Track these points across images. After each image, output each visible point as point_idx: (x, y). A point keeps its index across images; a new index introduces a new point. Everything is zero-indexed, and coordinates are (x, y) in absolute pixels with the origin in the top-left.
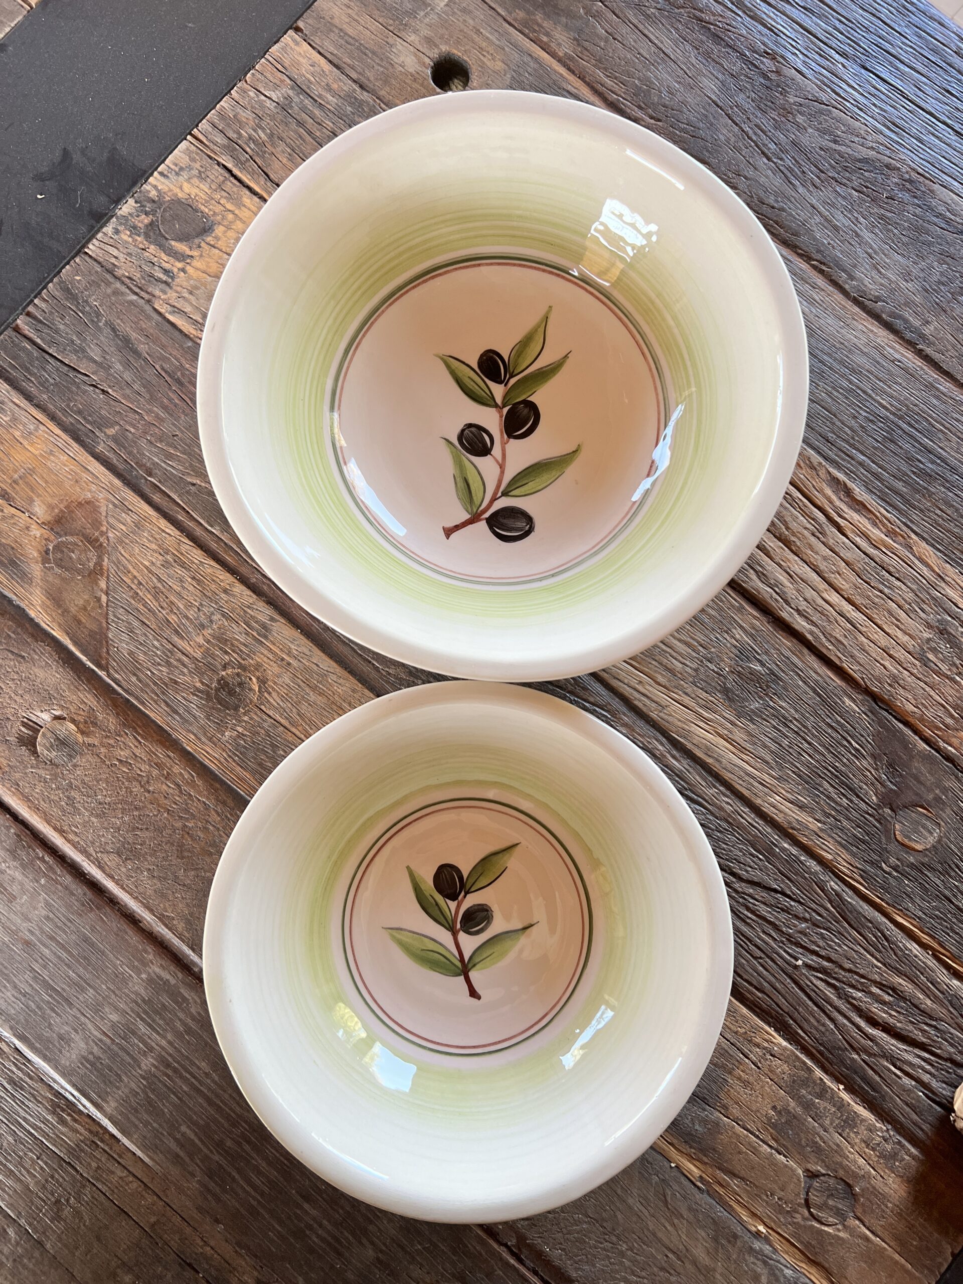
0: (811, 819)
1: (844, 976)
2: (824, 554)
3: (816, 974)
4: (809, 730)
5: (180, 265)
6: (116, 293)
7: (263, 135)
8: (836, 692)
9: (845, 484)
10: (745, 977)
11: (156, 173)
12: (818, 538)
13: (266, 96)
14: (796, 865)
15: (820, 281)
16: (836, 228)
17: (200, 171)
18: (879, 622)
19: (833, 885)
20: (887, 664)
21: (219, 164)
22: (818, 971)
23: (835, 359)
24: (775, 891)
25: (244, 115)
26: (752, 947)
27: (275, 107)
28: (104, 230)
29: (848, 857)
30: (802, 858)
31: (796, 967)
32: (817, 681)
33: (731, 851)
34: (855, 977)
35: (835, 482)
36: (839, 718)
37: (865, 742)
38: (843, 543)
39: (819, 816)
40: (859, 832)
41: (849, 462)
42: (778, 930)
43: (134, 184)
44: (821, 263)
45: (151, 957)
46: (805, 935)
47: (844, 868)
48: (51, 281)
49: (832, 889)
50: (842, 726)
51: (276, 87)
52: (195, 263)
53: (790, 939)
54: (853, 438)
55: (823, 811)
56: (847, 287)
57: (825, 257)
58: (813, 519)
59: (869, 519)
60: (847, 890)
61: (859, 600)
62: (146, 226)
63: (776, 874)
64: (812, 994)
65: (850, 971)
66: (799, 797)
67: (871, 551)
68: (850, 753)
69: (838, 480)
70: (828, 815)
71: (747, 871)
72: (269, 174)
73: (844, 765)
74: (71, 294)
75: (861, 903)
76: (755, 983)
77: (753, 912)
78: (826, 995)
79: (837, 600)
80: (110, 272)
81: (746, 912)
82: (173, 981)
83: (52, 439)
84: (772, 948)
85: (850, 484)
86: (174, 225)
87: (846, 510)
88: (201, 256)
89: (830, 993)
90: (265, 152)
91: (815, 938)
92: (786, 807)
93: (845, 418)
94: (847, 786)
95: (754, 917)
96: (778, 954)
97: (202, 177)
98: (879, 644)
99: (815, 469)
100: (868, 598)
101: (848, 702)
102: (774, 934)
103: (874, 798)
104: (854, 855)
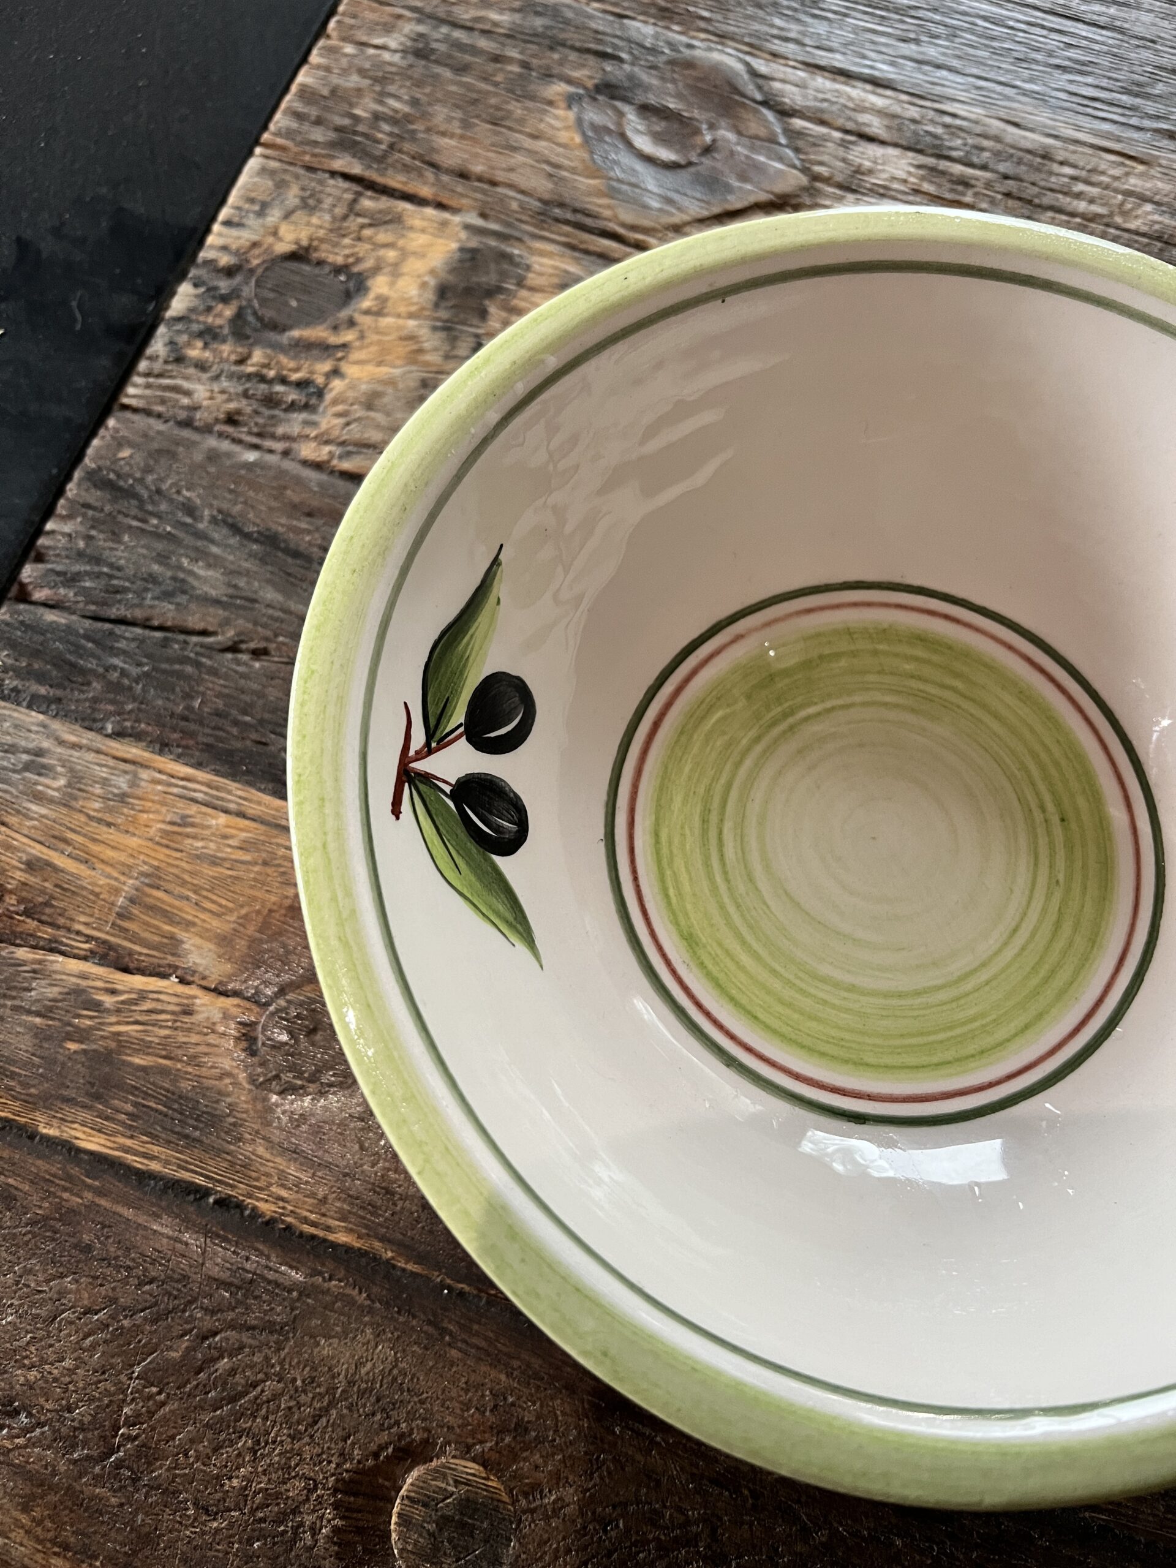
5: (326, 366)
6: (213, 457)
7: (398, 106)
11: (216, 227)
13: (376, 47)
17: (301, 198)
21: (333, 174)
25: (350, 84)
27: (402, 58)
28: (149, 351)
51: (389, 28)
52: (355, 356)
62: (233, 321)
72: (436, 161)
86: (286, 304)
88: (362, 337)
90: (415, 130)
97: (309, 204)
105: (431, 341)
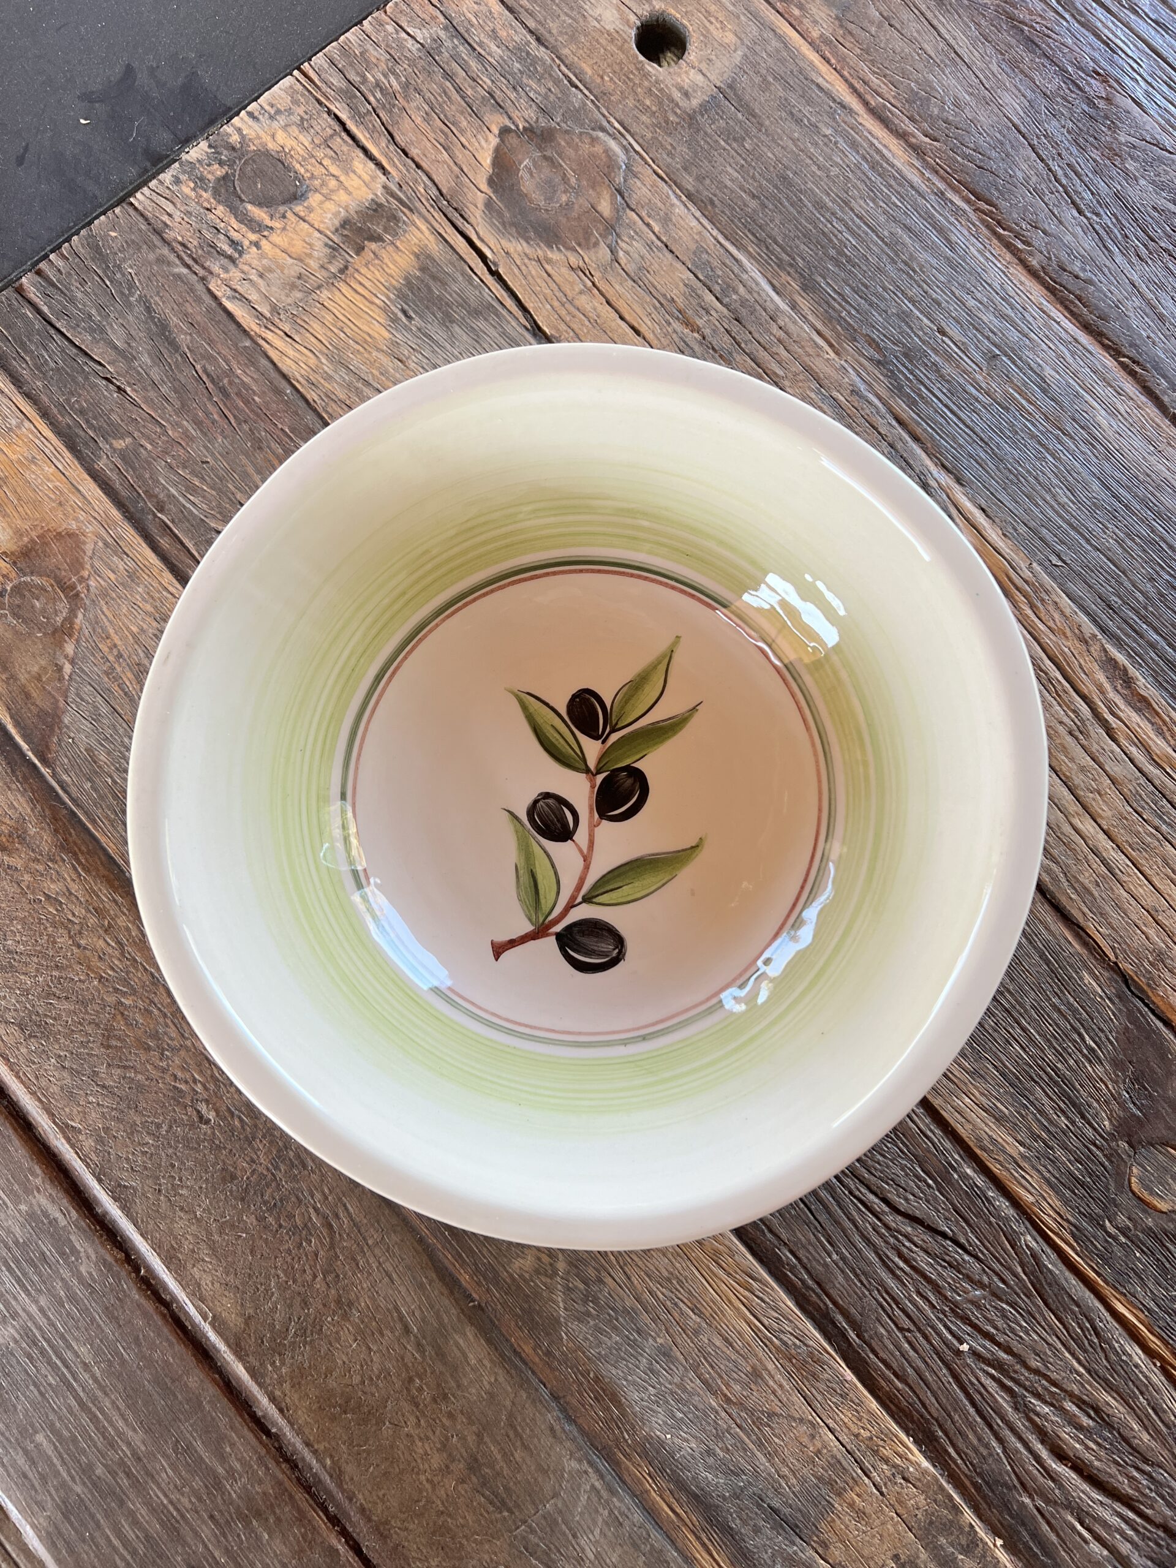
0: (1010, 1139)
1: (1027, 1379)
2: (1083, 763)
3: (986, 1368)
4: (1026, 1010)
5: (253, 237)
6: (161, 260)
7: (395, 83)
8: (1072, 961)
9: (1125, 670)
10: (882, 1354)
11: (243, 113)
12: (1077, 739)
13: (408, 34)
14: (979, 1202)
15: (1130, 387)
16: (1161, 317)
17: (302, 118)
18: (1148, 872)
19: (1029, 1240)
20: (1151, 933)
21: (329, 112)
22: (989, 1365)
23: (1136, 496)
24: (944, 1235)
25: (375, 54)
26: (898, 1312)
27: (419, 50)
28: (161, 176)
29: (1057, 1203)
30: (990, 1194)
31: (958, 1353)
32: (1048, 942)
33: (888, 1167)
34: (1044, 1382)
35: (1110, 664)
36: (1072, 1000)
37: (1104, 1039)
38: (1112, 752)
39: (1022, 1136)
40: (1078, 1169)
41: (1135, 641)
42: (940, 1293)
43: (212, 122)
44: (1134, 362)
45: (38, 1181)
46: (978, 1307)
47: (1049, 1219)
48: (77, 233)
49: (1027, 1246)
50: (1074, 1011)
51: (424, 23)
52: (275, 238)
53: (955, 1307)
54: (1146, 608)
55: (1029, 1129)
56: (1166, 399)
57: (1140, 354)
58: (1074, 712)
59: (1153, 724)
60: (1049, 1251)
61: (1122, 836)
62: (218, 180)
63: (948, 1210)
64: (977, 1397)
65: (1037, 1372)
66: (999, 1105)
67: (1150, 769)
68: (1081, 1052)
69: (1116, 662)
70: (1036, 1137)
71: (906, 1199)
72: (395, 135)
73: (1070, 1068)
74: (101, 254)
75: (1067, 1274)
76: (895, 1365)
77: (906, 1261)
78: (996, 1401)
79: (1092, 830)
80: (158, 233)
81: (897, 1259)
82: (63, 1222)
83: (37, 441)
84: (928, 1318)
85: (1133, 671)
86: (255, 184)
87: (1123, 707)
88: (284, 229)
89: (1003, 1400)
90: (394, 106)
91: (992, 1314)
92: (978, 1117)
93: (1138, 578)
94: (1069, 1098)
95: (907, 1269)
96: (933, 1328)
97: (304, 125)
98: (1144, 903)
99: (1086, 642)
100: (1137, 834)
101: (1087, 978)
102: (932, 1298)
103: (1106, 1123)
104: (1066, 1202)
105: (320, 251)
